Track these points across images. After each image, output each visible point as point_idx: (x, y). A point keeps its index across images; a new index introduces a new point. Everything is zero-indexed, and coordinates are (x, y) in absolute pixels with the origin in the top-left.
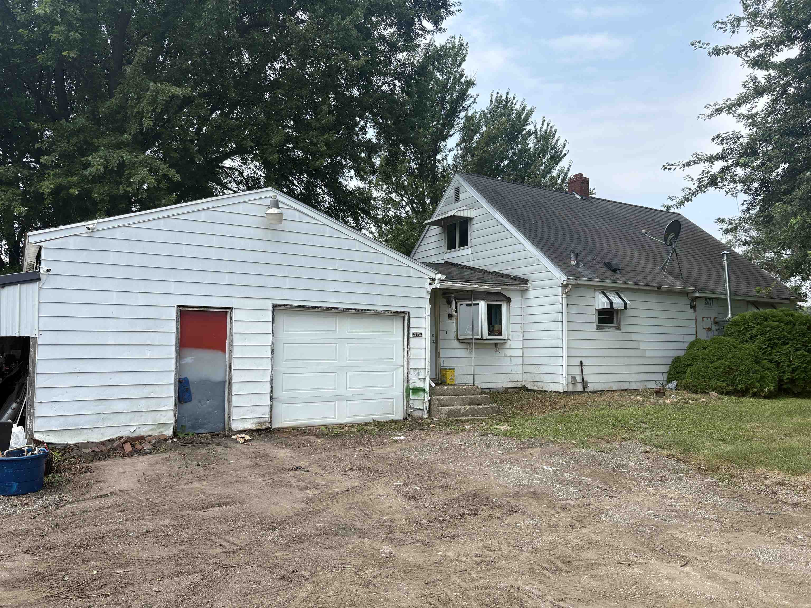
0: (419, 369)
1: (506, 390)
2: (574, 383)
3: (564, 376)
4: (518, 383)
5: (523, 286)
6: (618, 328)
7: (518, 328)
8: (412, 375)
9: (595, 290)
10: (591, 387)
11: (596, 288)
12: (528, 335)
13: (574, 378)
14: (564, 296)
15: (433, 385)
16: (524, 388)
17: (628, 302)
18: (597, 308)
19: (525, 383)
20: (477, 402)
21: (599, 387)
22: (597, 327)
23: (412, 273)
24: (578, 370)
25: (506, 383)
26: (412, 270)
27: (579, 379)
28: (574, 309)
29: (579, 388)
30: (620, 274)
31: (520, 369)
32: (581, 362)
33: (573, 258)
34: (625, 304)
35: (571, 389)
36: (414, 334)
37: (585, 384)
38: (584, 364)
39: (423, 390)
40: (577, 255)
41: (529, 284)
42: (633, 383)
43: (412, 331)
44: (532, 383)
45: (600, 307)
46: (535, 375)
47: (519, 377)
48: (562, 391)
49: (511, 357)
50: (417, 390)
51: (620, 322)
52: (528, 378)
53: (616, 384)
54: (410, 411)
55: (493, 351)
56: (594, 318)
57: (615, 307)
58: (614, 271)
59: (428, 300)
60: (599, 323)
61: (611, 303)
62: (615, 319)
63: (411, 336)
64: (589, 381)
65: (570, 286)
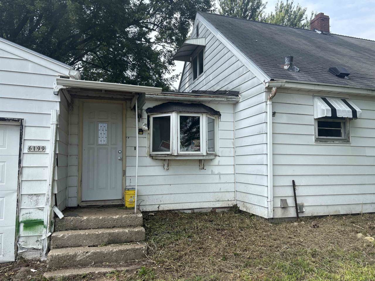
0: (37, 195)
1: (214, 211)
2: (284, 207)
3: (269, 200)
4: (229, 202)
5: (234, 98)
6: (347, 141)
7: (229, 143)
8: (26, 203)
9: (314, 96)
10: (308, 212)
11: (314, 94)
12: (240, 151)
13: (284, 202)
14: (268, 102)
15: (61, 215)
16: (235, 209)
17: (358, 109)
18: (316, 117)
19: (238, 202)
20: (124, 238)
21: (321, 212)
22: (317, 140)
23: (30, 67)
24: (289, 192)
25: (214, 203)
26: (30, 64)
27: (290, 202)
28: (284, 119)
29: (292, 213)
30: (350, 79)
31: (231, 187)
32: (293, 182)
33: (287, 63)
34: (354, 112)
35: (279, 214)
36: (30, 148)
37: (298, 208)
38: (296, 184)
39: (41, 222)
40: (291, 59)
41: (240, 96)
42: (368, 206)
43: (27, 145)
44: (242, 203)
45: (320, 116)
46: (245, 195)
47: (231, 196)
48: (266, 217)
49: (219, 174)
50: (31, 224)
51: (349, 134)
52: (240, 197)
53: (345, 207)
54: (20, 251)
55: (198, 167)
56: (313, 130)
57: (339, 115)
58: (342, 76)
59: (58, 104)
60: (319, 135)
61: (334, 111)
62: (342, 131)
63: (25, 150)
64: (305, 204)
65: (274, 89)
